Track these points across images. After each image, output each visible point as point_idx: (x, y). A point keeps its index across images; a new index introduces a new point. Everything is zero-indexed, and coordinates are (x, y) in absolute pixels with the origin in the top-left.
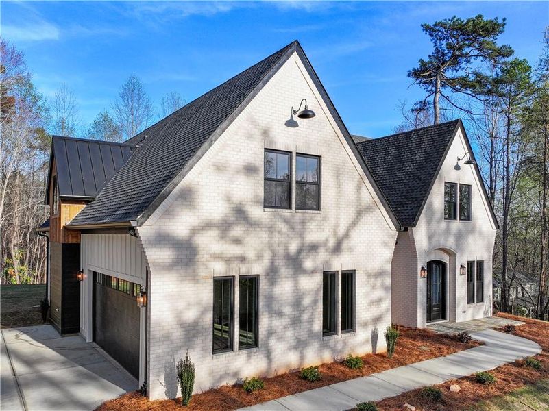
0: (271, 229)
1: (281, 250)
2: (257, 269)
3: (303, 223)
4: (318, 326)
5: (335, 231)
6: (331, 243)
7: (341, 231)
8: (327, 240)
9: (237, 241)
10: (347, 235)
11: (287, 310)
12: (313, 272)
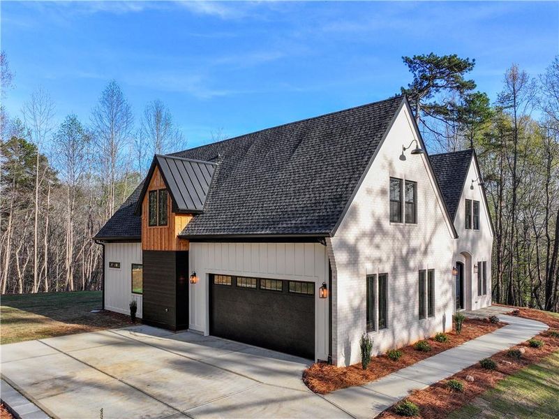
0: (394, 238)
1: (398, 253)
2: (387, 268)
3: (409, 232)
4: (416, 311)
5: (425, 238)
6: (423, 248)
7: (427, 240)
8: (420, 246)
9: (378, 247)
10: (430, 242)
11: (402, 299)
12: (414, 270)
